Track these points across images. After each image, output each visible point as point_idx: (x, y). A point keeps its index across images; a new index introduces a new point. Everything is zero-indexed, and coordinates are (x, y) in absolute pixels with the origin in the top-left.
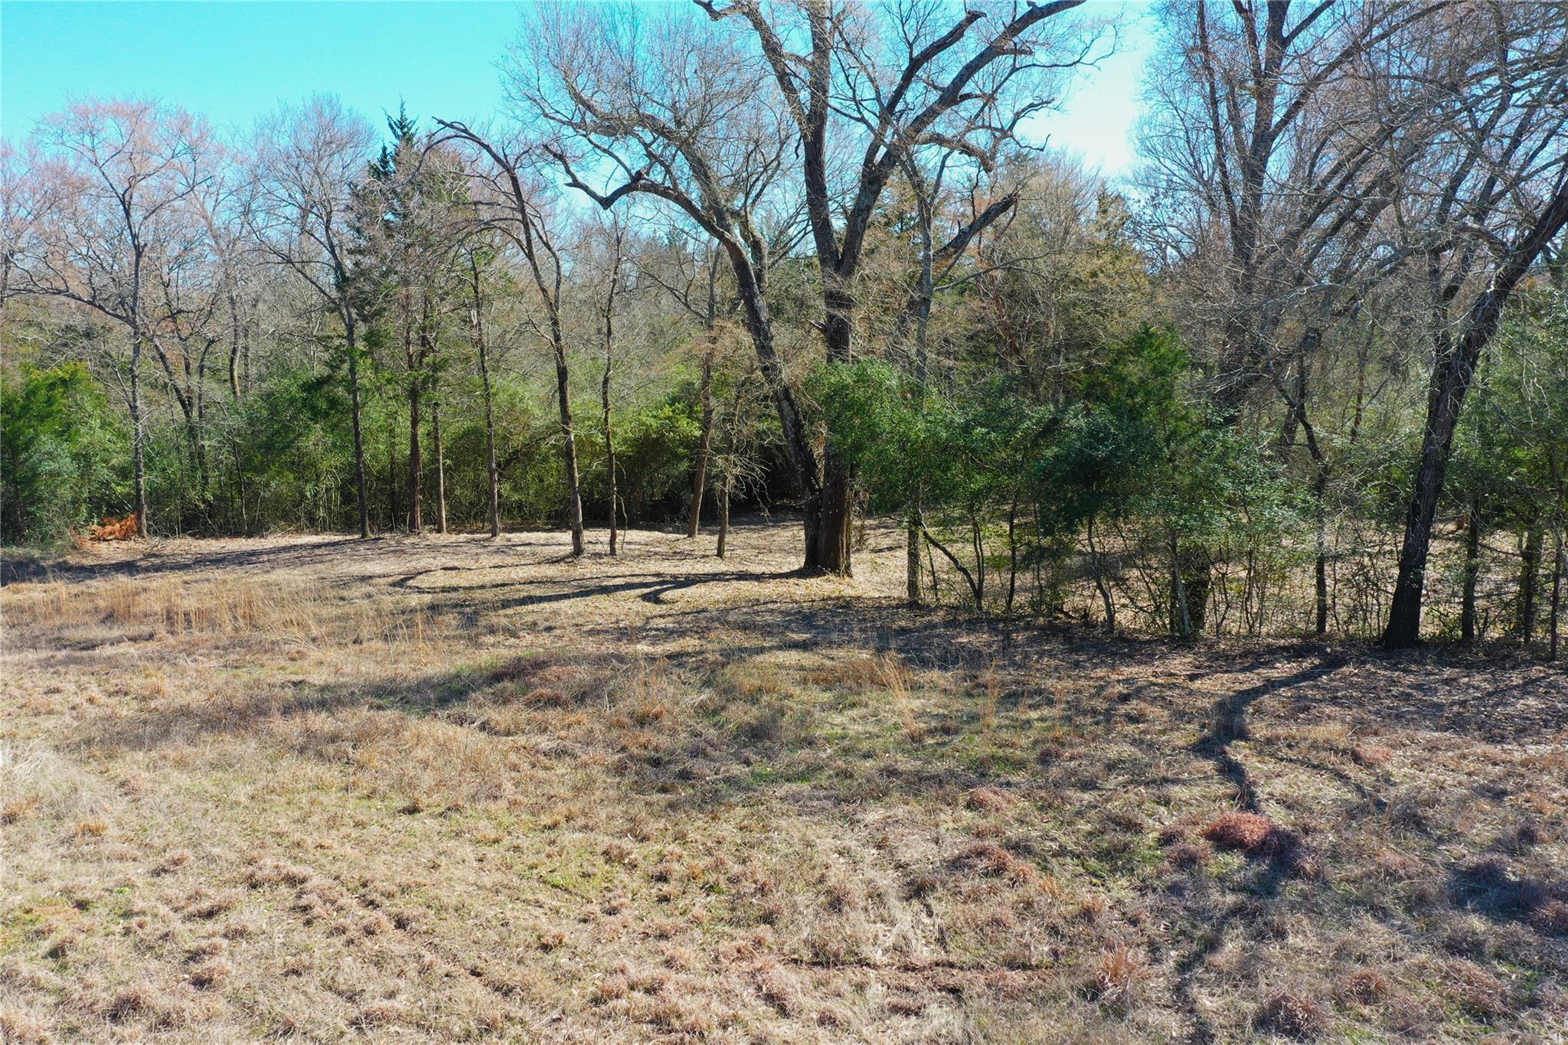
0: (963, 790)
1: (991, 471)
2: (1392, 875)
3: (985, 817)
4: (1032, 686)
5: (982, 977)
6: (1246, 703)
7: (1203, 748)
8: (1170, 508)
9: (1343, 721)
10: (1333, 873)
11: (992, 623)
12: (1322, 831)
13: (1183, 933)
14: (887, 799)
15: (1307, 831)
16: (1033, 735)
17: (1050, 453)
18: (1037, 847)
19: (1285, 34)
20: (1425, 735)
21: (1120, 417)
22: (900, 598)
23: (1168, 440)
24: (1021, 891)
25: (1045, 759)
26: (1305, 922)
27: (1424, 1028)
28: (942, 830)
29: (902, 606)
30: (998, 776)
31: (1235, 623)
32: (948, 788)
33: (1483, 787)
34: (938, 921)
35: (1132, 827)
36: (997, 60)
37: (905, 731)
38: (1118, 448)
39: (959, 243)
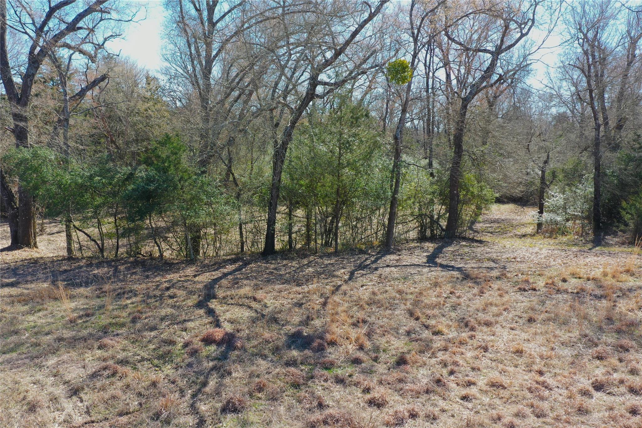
0: (97, 341)
1: (104, 196)
2: (268, 342)
3: (107, 351)
4: (127, 289)
5: (107, 424)
6: (216, 284)
7: (200, 305)
8: (182, 208)
9: (250, 286)
10: (248, 345)
11: (109, 263)
12: (243, 330)
13: (193, 382)
14: (58, 353)
15: (238, 331)
16: (128, 310)
17: (130, 188)
18: (131, 360)
19: (214, 21)
20: (277, 287)
21: (159, 172)
22: (63, 256)
23: (180, 181)
24: (124, 381)
25: (134, 321)
26: (239, 366)
27: (279, 396)
28: (87, 361)
29: (64, 259)
30: (113, 332)
31: (211, 252)
32: (89, 342)
33: (296, 303)
34: (86, 403)
35: (172, 343)
36: (93, 13)
37: (67, 319)
38: (160, 185)
39: (82, 93)
